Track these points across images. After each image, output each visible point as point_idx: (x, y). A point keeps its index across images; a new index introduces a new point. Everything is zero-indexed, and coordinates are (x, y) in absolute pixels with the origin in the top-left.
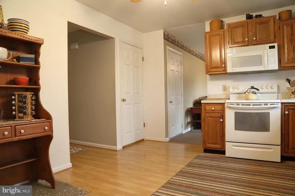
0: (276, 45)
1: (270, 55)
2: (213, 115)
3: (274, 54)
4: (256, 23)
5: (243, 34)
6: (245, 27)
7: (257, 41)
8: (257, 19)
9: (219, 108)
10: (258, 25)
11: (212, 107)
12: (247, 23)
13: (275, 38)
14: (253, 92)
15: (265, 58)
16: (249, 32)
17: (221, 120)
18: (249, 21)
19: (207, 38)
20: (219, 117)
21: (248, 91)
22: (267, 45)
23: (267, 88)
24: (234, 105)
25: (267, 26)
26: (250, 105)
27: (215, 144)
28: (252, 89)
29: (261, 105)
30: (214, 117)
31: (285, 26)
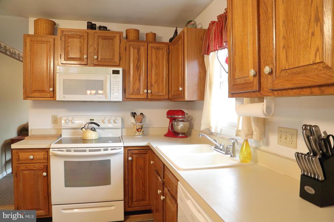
0: (120, 69)
1: (113, 82)
3: (118, 82)
4: (98, 36)
5: (80, 48)
6: (84, 39)
7: (99, 60)
8: (100, 31)
9: (41, 155)
10: (101, 40)
11: (30, 155)
12: (88, 34)
13: (120, 61)
14: (92, 128)
15: (107, 85)
16: (89, 47)
17: (45, 174)
18: (90, 31)
19: (27, 44)
20: (42, 169)
21: (86, 127)
22: (110, 68)
23: (109, 122)
24: (63, 151)
25: (112, 43)
28: (91, 124)
29: (100, 150)
30: (33, 170)
31: (131, 48)
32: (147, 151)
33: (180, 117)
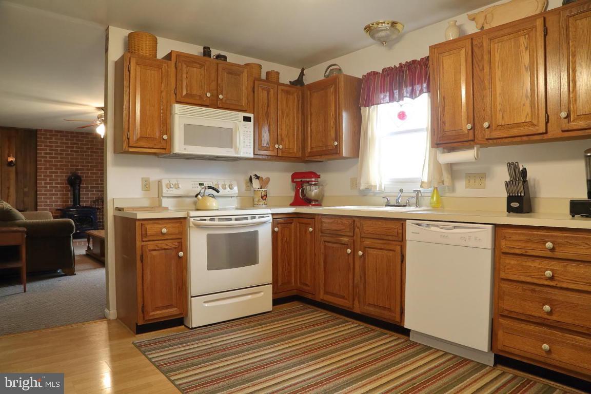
0: (252, 116)
2: (162, 244)
3: (249, 132)
4: (223, 69)
5: (201, 82)
6: (206, 70)
9: (174, 227)
10: (226, 74)
11: (163, 228)
12: (210, 63)
14: (210, 195)
17: (180, 254)
18: (213, 61)
20: (175, 248)
21: (202, 193)
22: (240, 113)
24: (205, 220)
26: (230, 220)
27: (167, 307)
28: (209, 188)
29: (246, 219)
30: (165, 249)
31: (260, 89)
32: (293, 220)
33: (313, 179)
